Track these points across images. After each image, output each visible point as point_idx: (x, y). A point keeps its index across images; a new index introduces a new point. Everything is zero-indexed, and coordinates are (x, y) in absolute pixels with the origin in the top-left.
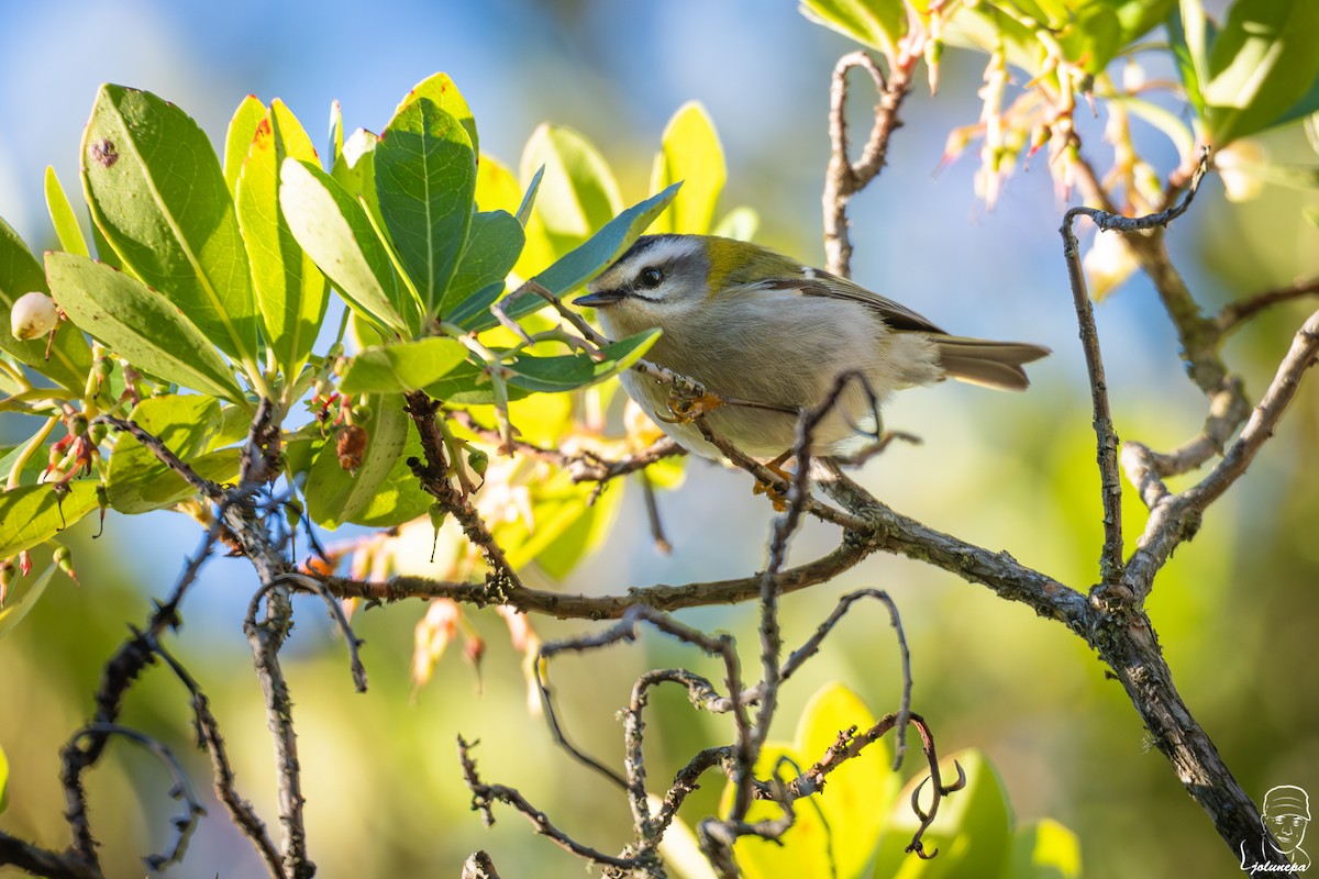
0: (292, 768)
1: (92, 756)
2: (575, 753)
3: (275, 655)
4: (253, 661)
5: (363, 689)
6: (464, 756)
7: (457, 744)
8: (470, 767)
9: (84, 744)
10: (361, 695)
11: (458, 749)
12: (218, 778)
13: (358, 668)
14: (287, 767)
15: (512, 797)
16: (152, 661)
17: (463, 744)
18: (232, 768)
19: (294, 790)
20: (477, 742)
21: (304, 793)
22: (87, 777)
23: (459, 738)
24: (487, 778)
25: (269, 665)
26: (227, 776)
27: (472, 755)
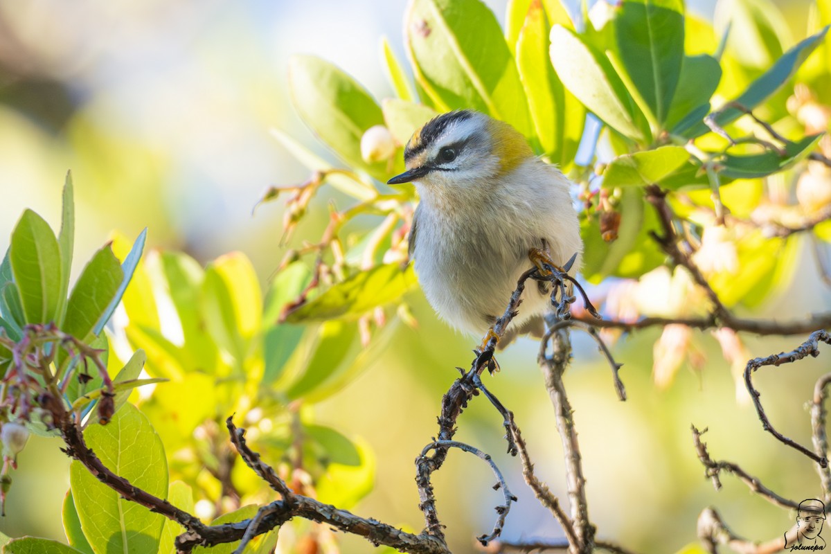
0: (576, 458)
1: (437, 461)
2: (780, 437)
3: (560, 378)
4: (545, 383)
5: (624, 399)
6: (698, 441)
7: (691, 432)
8: (703, 449)
9: (431, 453)
10: (623, 402)
11: (693, 437)
12: (525, 469)
13: (620, 385)
14: (573, 456)
15: (734, 468)
16: (477, 393)
17: (696, 432)
18: (532, 462)
19: (578, 473)
20: (707, 430)
21: (585, 474)
22: (435, 478)
23: (693, 427)
24: (715, 457)
25: (556, 385)
26: (530, 467)
27: (703, 439)
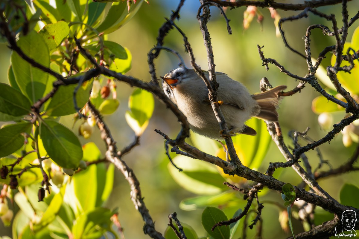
0: (211, 56)
1: (156, 55)
2: (292, 49)
3: (206, 25)
4: (200, 27)
5: (231, 34)
6: (260, 51)
7: (257, 47)
8: (262, 54)
9: (154, 52)
10: (230, 35)
11: (258, 49)
12: (191, 60)
13: (229, 28)
14: (210, 56)
15: (274, 62)
16: (172, 28)
17: (259, 47)
18: (195, 57)
19: (212, 62)
20: (263, 47)
21: (215, 63)
22: (155, 61)
23: (258, 45)
24: (266, 57)
25: (204, 27)
26: (193, 59)
27: (262, 50)
